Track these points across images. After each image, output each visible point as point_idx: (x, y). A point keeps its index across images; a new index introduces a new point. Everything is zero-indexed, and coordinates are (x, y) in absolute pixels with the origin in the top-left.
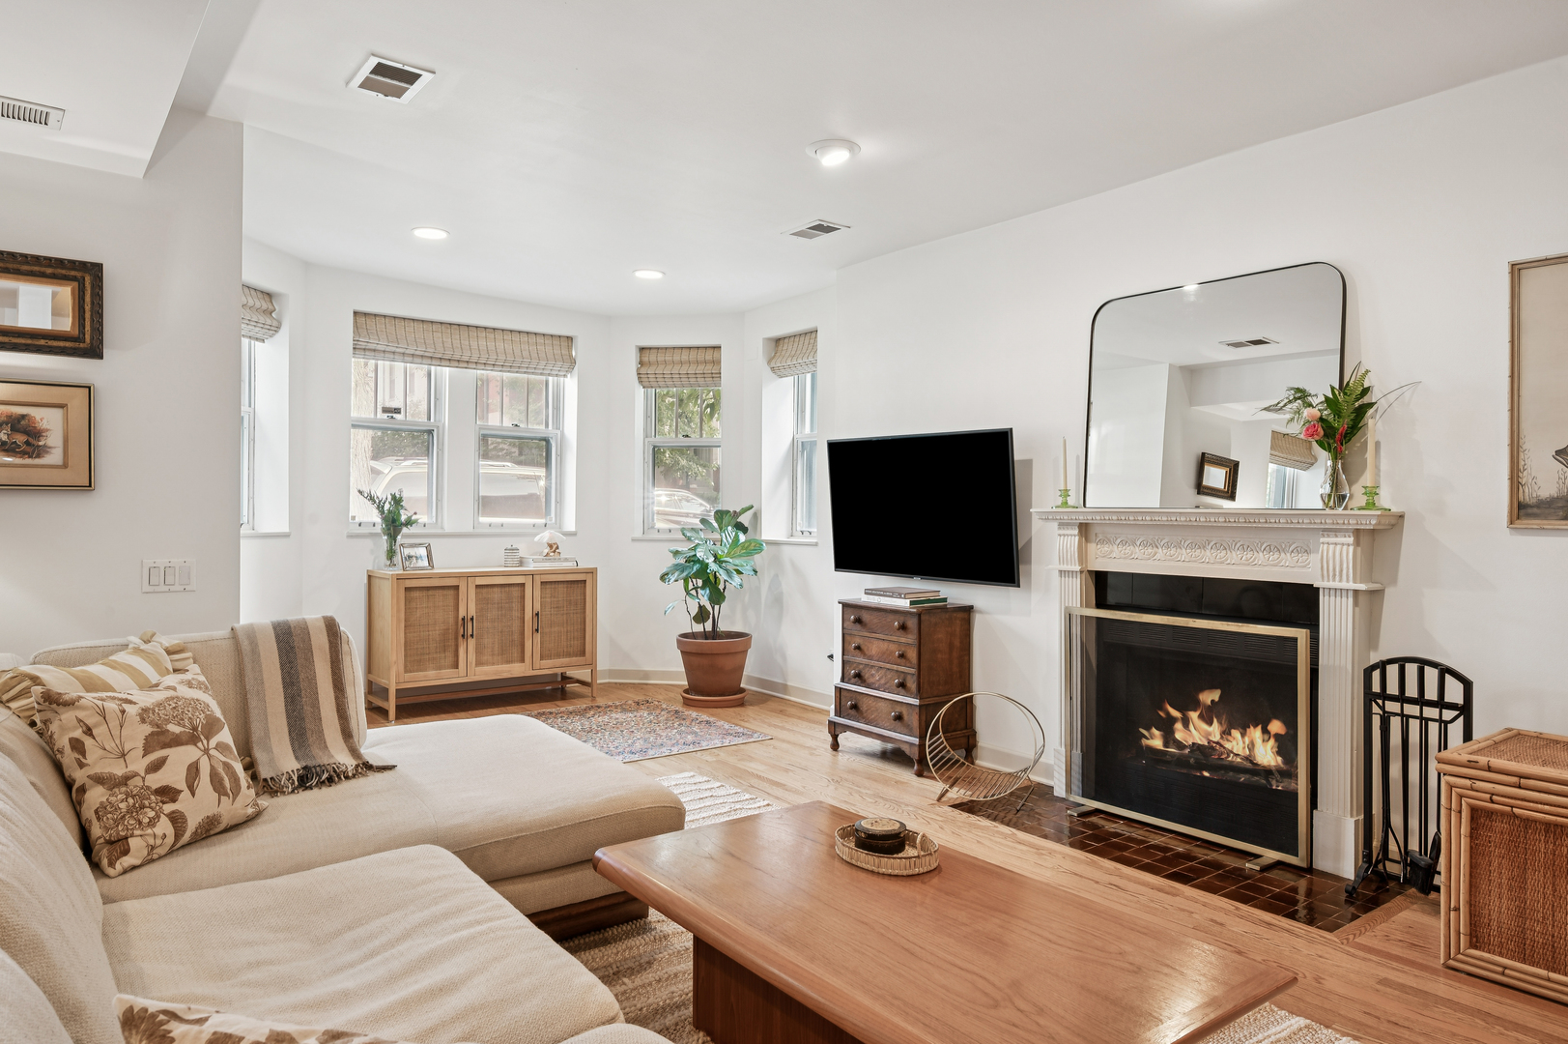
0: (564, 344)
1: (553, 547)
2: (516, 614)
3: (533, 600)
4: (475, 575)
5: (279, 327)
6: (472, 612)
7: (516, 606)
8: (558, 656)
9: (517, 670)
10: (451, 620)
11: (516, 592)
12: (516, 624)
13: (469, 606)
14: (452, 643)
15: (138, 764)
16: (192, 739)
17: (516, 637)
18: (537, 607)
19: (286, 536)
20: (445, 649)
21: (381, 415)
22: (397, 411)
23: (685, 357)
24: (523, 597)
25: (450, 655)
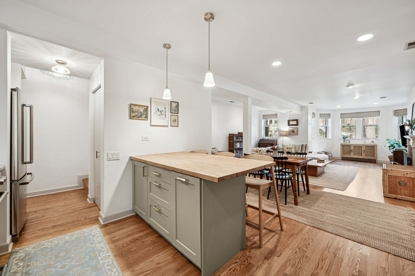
0: (378, 112)
1: (373, 142)
2: (361, 150)
3: (364, 148)
4: (353, 144)
5: (330, 117)
6: (353, 149)
7: (361, 149)
8: (369, 156)
9: (361, 157)
10: (350, 149)
11: (361, 147)
12: (361, 151)
13: (352, 148)
14: (350, 152)
15: (286, 150)
16: (289, 149)
17: (361, 153)
18: (365, 149)
19: (331, 139)
20: (348, 153)
21: (347, 125)
22: (350, 124)
23: (403, 111)
24: (362, 148)
25: (349, 154)
